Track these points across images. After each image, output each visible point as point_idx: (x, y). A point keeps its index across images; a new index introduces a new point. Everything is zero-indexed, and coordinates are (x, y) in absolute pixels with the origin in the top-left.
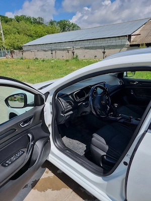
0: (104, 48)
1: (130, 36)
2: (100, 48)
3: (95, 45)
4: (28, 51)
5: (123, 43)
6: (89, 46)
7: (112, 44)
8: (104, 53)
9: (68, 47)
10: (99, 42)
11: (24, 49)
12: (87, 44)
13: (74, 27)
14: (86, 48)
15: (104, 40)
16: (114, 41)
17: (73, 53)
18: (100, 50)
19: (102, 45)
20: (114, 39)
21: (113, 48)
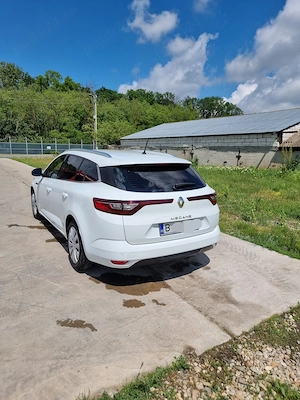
0: (239, 150)
1: (280, 134)
2: (233, 149)
3: (226, 145)
4: (127, 147)
5: (268, 144)
6: (217, 145)
7: (252, 145)
8: (239, 157)
9: (184, 146)
10: (233, 141)
11: (123, 144)
12: (214, 143)
13: (230, 111)
14: (211, 148)
15: (239, 137)
16: (255, 140)
17: (192, 154)
18: (233, 153)
19: (237, 145)
20: (255, 136)
21: (253, 152)
